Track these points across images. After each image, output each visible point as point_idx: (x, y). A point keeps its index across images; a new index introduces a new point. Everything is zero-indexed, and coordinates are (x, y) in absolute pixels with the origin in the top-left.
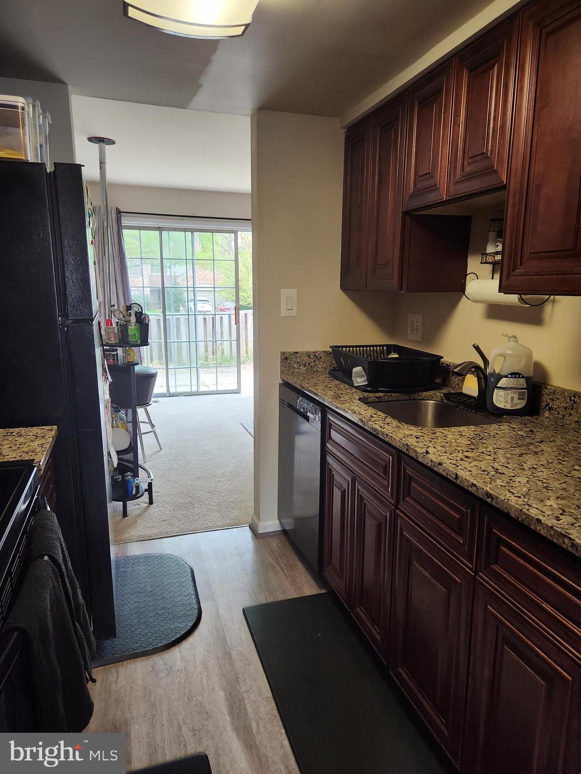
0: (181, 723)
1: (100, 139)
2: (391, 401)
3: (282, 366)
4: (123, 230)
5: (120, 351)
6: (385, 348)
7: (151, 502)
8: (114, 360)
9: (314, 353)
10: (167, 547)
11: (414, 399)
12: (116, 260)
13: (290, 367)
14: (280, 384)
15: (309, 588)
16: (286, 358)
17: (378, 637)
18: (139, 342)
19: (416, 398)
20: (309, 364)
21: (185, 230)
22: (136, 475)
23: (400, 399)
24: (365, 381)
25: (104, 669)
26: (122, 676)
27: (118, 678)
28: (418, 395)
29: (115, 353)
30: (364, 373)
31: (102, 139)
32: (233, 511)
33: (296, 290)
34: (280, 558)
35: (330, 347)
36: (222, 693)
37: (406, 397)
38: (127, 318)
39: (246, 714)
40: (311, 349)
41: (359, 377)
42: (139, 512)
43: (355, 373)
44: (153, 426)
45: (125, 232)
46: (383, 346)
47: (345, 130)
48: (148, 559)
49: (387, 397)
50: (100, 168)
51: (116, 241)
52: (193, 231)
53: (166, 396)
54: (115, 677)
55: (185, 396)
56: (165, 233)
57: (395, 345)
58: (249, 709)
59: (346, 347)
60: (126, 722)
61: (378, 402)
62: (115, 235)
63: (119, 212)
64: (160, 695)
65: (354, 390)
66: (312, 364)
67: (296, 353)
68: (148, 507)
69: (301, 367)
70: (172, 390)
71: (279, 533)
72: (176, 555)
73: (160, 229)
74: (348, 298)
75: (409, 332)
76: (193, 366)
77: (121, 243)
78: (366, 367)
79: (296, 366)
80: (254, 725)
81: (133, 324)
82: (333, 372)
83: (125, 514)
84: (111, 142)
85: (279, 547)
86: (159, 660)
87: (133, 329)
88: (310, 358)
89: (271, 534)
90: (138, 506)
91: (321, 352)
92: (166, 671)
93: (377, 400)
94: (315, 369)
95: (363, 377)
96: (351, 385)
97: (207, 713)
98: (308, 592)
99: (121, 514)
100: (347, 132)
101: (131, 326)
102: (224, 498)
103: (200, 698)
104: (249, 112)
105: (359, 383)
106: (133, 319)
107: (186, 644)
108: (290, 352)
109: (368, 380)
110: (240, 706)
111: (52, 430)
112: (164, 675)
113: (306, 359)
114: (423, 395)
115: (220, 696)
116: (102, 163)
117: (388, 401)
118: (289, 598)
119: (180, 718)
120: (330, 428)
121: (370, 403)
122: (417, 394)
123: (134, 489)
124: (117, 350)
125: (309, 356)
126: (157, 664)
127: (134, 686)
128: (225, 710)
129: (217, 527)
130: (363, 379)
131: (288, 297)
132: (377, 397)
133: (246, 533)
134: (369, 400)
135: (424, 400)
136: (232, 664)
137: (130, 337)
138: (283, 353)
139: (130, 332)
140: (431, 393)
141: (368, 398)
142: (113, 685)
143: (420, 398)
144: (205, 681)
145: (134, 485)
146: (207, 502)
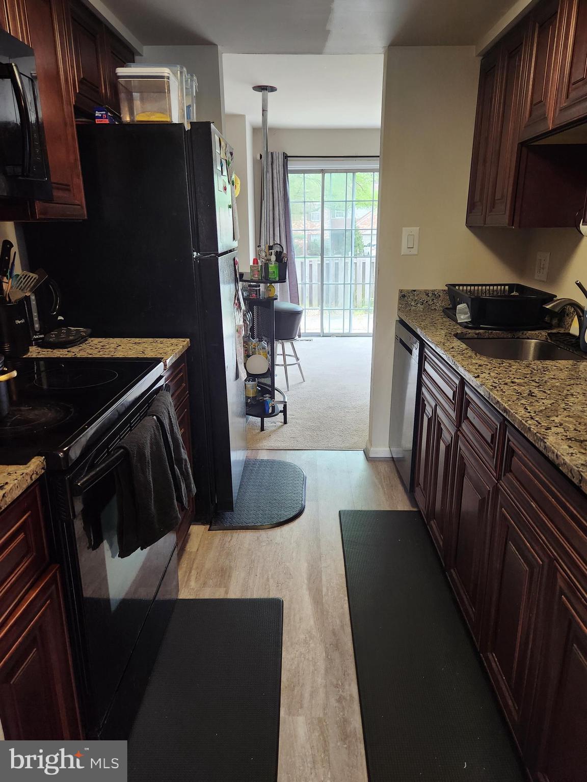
0: (270, 576)
1: (263, 87)
2: (491, 338)
3: (399, 303)
4: (289, 175)
5: (262, 287)
6: (507, 287)
7: (285, 422)
8: (256, 294)
9: (432, 291)
10: (289, 457)
11: (518, 338)
12: (280, 204)
13: (408, 305)
14: (396, 321)
15: (402, 504)
16: (403, 296)
17: (441, 543)
18: (277, 279)
19: (521, 337)
20: (427, 302)
21: (347, 171)
22: (273, 397)
23: (501, 336)
24: (468, 318)
25: (223, 532)
26: (234, 539)
27: (231, 540)
28: (523, 334)
29: (258, 288)
30: (467, 310)
31: (265, 87)
32: (354, 437)
33: (418, 228)
34: (384, 479)
35: (446, 286)
36: (306, 564)
37: (510, 335)
38: (268, 257)
39: (321, 581)
40: (430, 287)
41: (463, 314)
42: (274, 428)
43: (459, 309)
44: (298, 359)
45: (291, 176)
46: (505, 285)
47: (481, 58)
48: (271, 463)
49: (487, 334)
50: (263, 115)
51: (281, 186)
52: (354, 171)
53: (320, 336)
54: (229, 539)
55: (337, 336)
56: (327, 175)
57: (518, 285)
58: (324, 578)
59: (459, 285)
60: (231, 567)
61: (477, 338)
62: (281, 179)
63: (286, 157)
64: (259, 557)
65: (458, 326)
66: (430, 303)
67: (414, 291)
68: (282, 426)
69: (419, 305)
70: (326, 331)
71: (388, 459)
72: (296, 464)
73: (323, 171)
74: (473, 235)
75: (536, 271)
76: (347, 308)
77: (286, 187)
78: (470, 304)
79: (413, 303)
80: (324, 590)
81: (273, 263)
82: (446, 310)
83: (262, 429)
84: (273, 89)
85: (385, 471)
86: (263, 534)
87: (273, 267)
88: (429, 296)
89: (381, 459)
90: (274, 424)
91: (440, 291)
92: (267, 542)
93: (476, 336)
94: (433, 308)
95: (467, 314)
96: (456, 321)
97: (290, 574)
98: (400, 508)
99: (260, 428)
100: (482, 59)
101: (271, 264)
102: (349, 426)
103: (288, 564)
104: (382, 50)
105: (462, 319)
106: (273, 258)
107: (286, 528)
108: (408, 290)
109: (472, 316)
110: (317, 575)
111: (185, 341)
112: (265, 544)
113: (424, 297)
114: (527, 334)
115: (304, 567)
116: (264, 111)
117: (488, 338)
118: (382, 509)
119: (270, 573)
120: (425, 360)
121: (468, 339)
122: (521, 332)
123: (271, 408)
124: (259, 286)
125: (427, 295)
126: (262, 536)
127: (242, 547)
128: (305, 576)
129: (337, 448)
130: (467, 316)
131: (410, 234)
132: (476, 334)
133: (361, 455)
134: (468, 336)
135: (528, 339)
136: (319, 547)
137: (270, 274)
138: (401, 291)
139: (270, 270)
140: (537, 332)
141: (466, 334)
142: (227, 545)
143: (524, 337)
144: (294, 554)
145: (270, 405)
146: (332, 428)
